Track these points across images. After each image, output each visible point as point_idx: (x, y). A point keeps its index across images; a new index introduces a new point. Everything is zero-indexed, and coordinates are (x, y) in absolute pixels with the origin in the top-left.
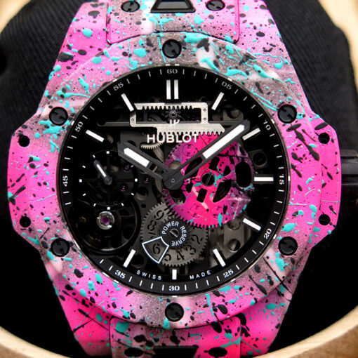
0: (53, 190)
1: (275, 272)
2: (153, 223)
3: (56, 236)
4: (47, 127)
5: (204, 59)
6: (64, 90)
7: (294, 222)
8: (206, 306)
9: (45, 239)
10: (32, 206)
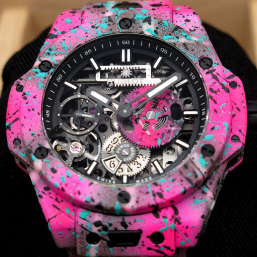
0: (39, 114)
1: (198, 169)
2: (110, 146)
3: (39, 145)
4: (37, 73)
5: (148, 30)
6: (50, 50)
7: (212, 134)
8: (147, 193)
9: (31, 147)
10: (23, 125)
